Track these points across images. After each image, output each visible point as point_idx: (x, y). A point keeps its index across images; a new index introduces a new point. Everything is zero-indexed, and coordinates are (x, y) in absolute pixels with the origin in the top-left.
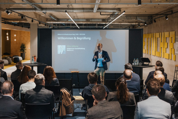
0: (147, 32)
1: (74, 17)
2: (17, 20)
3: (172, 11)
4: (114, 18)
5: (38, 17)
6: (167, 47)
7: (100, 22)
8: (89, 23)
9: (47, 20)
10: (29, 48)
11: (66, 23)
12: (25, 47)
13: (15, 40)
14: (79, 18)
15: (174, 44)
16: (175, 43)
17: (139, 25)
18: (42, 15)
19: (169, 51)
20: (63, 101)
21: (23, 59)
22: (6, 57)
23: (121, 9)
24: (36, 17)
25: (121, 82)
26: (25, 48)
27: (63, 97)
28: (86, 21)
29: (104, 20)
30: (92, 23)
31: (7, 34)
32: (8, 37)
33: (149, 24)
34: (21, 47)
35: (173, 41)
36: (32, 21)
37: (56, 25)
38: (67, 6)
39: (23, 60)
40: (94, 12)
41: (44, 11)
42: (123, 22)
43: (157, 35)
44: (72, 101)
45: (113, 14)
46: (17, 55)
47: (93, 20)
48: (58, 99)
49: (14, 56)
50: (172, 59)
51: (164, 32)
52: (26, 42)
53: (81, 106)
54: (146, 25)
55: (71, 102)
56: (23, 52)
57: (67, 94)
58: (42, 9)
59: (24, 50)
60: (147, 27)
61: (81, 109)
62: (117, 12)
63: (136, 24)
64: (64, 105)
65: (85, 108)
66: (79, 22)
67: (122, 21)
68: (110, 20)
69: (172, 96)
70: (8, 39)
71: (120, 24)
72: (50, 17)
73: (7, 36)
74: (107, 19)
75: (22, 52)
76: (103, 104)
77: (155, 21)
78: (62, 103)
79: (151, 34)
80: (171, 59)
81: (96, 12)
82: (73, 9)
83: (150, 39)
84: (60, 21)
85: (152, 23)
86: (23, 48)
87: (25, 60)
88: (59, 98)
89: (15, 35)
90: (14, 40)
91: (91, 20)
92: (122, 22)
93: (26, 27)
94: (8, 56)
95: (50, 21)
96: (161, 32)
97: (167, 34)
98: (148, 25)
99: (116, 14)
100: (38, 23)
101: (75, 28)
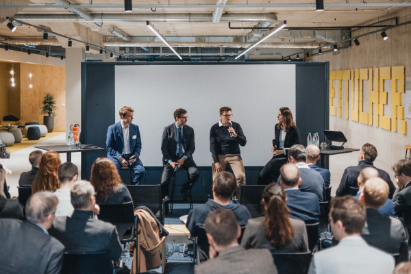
0: (338, 67)
1: (168, 32)
2: (34, 39)
3: (397, 19)
4: (260, 35)
5: (83, 32)
6: (385, 103)
7: (229, 43)
8: (203, 45)
9: (105, 39)
10: (64, 105)
11: (150, 46)
12: (52, 103)
13: (31, 86)
14: (180, 34)
15: (403, 95)
16: (405, 92)
17: (320, 51)
18: (93, 30)
19: (390, 112)
20: (141, 239)
21: (50, 130)
22: (9, 125)
23: (277, 13)
24: (79, 34)
25: (274, 197)
26: (54, 105)
27: (140, 227)
28: (196, 42)
29: (237, 39)
30: (210, 46)
31: (12, 72)
32: (13, 80)
33: (343, 48)
34: (45, 103)
35: (401, 88)
36: (70, 44)
37: (128, 50)
38: (150, 9)
39: (49, 132)
40: (214, 21)
41: (98, 21)
42: (284, 44)
43: (363, 73)
44: (161, 237)
45: (260, 26)
46: (35, 121)
47: (212, 39)
48: (128, 233)
49: (27, 124)
50: (399, 130)
51: (378, 67)
52: (57, 89)
53: (184, 248)
54: (335, 50)
55: (158, 240)
56: (49, 113)
57: (150, 222)
58: (93, 15)
59: (51, 110)
60: (340, 55)
61: (183, 256)
62: (267, 22)
63: (315, 47)
64: (141, 247)
65: (192, 253)
66: (181, 43)
67: (281, 41)
68: (252, 40)
69: (400, 231)
70: (13, 85)
71: (275, 47)
72: (112, 33)
73: (10, 76)
74: (246, 37)
75: (47, 115)
76: (232, 255)
77: (357, 43)
78: (139, 244)
79: (348, 72)
80: (396, 131)
81: (218, 21)
82: (165, 15)
83: (345, 84)
84: (134, 42)
85: (351, 45)
86: (48, 104)
87: (53, 133)
88: (131, 230)
89: (31, 75)
90: (27, 86)
91: (207, 39)
92: (280, 44)
93: (55, 56)
94: (14, 122)
95: (111, 41)
96: (372, 67)
97: (385, 71)
98: (341, 51)
99: (265, 26)
100: (84, 47)
101: (170, 56)
